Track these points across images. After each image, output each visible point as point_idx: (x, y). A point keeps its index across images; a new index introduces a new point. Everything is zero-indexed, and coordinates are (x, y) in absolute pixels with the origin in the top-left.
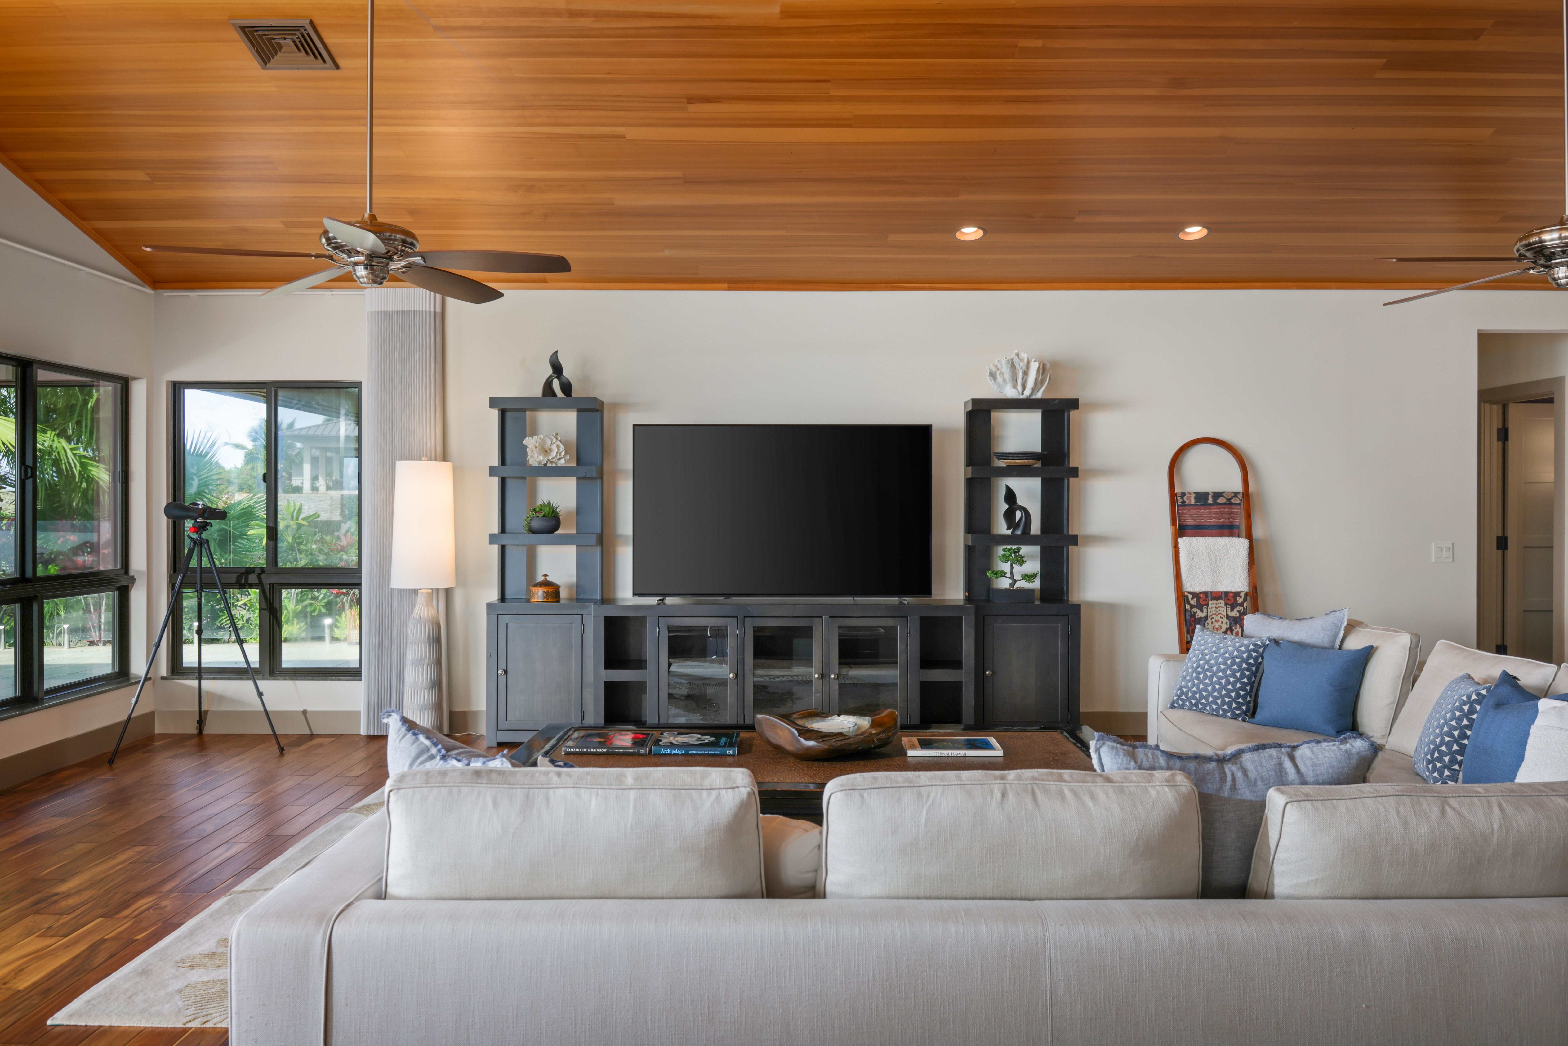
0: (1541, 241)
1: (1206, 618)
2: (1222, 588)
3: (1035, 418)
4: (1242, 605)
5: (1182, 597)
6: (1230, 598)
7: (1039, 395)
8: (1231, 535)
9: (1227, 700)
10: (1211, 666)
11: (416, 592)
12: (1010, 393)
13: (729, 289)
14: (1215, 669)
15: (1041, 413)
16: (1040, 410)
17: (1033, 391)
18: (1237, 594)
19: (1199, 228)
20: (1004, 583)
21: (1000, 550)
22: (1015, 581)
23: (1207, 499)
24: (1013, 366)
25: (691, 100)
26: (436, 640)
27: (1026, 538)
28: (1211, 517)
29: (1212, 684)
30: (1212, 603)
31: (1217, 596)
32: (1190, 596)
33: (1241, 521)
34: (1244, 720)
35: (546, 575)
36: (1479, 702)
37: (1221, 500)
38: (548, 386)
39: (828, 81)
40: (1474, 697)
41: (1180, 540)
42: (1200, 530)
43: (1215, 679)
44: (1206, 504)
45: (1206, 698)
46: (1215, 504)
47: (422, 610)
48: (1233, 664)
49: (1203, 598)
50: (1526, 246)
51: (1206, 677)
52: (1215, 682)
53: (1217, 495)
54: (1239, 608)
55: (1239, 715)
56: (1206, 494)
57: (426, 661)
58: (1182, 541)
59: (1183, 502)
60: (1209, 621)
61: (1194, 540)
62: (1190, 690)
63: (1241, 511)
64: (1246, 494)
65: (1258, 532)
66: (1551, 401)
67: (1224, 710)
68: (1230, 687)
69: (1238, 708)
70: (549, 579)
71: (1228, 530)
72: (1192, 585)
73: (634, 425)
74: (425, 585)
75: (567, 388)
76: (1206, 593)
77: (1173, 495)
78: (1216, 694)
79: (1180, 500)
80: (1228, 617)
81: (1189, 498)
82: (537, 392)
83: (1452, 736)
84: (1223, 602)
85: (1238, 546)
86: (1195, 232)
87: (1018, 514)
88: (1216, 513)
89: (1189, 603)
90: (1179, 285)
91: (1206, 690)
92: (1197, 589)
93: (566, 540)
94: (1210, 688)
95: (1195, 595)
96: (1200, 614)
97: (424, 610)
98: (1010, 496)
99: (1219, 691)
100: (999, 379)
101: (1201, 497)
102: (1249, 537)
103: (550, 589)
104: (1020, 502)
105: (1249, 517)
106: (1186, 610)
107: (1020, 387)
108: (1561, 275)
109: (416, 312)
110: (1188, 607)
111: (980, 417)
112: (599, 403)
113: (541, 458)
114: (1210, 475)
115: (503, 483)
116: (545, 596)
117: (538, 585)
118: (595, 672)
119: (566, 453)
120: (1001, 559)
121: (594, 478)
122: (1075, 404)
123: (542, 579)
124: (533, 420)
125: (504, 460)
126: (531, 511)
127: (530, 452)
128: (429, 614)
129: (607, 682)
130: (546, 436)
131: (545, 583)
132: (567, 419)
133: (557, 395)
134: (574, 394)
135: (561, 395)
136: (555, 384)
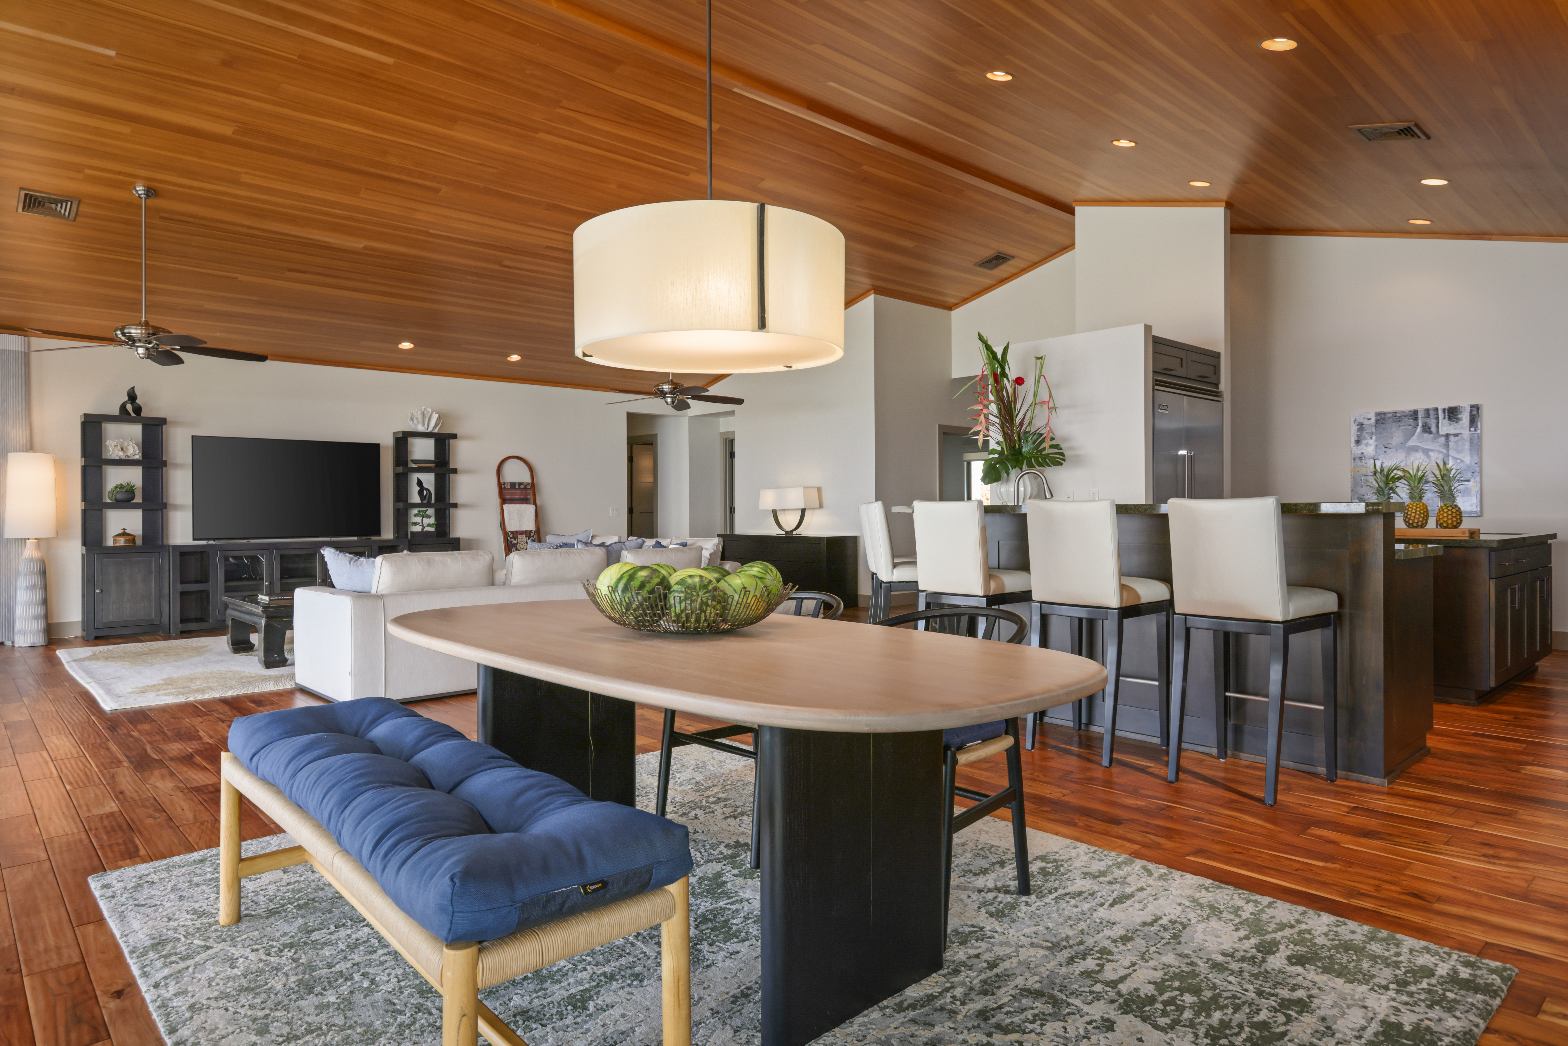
1: (517, 543)
2: (524, 529)
3: (430, 443)
4: (533, 536)
5: (506, 534)
6: (528, 534)
7: (436, 431)
8: (527, 503)
11: (24, 540)
12: (421, 428)
15: (434, 441)
16: (433, 438)
17: (434, 428)
18: (531, 531)
19: (517, 356)
20: (418, 529)
21: (415, 511)
22: (424, 527)
23: (515, 486)
24: (423, 414)
26: (43, 573)
27: (429, 505)
28: (517, 495)
30: (520, 536)
31: (522, 533)
32: (509, 534)
33: (531, 497)
35: (127, 529)
37: (522, 487)
38: (123, 407)
41: (503, 506)
42: (512, 501)
44: (515, 488)
46: (519, 488)
47: (30, 552)
49: (516, 534)
53: (520, 484)
54: (532, 538)
56: (515, 484)
57: (39, 586)
58: (506, 507)
59: (505, 487)
60: (518, 545)
61: (510, 506)
63: (531, 492)
64: (533, 483)
65: (538, 503)
66: (652, 444)
70: (129, 531)
71: (525, 501)
72: (510, 527)
73: (193, 437)
74: (32, 534)
75: (138, 410)
76: (516, 531)
77: (500, 484)
79: (503, 487)
80: (527, 543)
81: (508, 485)
82: (116, 412)
84: (524, 535)
85: (530, 509)
87: (425, 492)
88: (519, 493)
89: (509, 536)
92: (513, 530)
93: (136, 506)
95: (512, 532)
96: (514, 542)
97: (35, 552)
98: (420, 483)
100: (415, 421)
101: (513, 485)
102: (535, 504)
103: (131, 537)
104: (425, 486)
105: (534, 494)
106: (507, 540)
107: (426, 426)
109: (10, 351)
110: (508, 538)
111: (402, 441)
112: (163, 421)
113: (121, 454)
114: (516, 474)
115: (84, 469)
116: (125, 542)
117: (119, 535)
118: (172, 586)
119: (134, 451)
120: (416, 515)
121: (157, 468)
122: (455, 436)
123: (122, 531)
124: (110, 428)
125: (84, 454)
126: (116, 487)
127: (112, 450)
128: (36, 554)
129: (182, 594)
130: (124, 440)
131: (124, 534)
132: (135, 430)
133: (129, 414)
134: (143, 414)
135: (133, 414)
136: (129, 407)
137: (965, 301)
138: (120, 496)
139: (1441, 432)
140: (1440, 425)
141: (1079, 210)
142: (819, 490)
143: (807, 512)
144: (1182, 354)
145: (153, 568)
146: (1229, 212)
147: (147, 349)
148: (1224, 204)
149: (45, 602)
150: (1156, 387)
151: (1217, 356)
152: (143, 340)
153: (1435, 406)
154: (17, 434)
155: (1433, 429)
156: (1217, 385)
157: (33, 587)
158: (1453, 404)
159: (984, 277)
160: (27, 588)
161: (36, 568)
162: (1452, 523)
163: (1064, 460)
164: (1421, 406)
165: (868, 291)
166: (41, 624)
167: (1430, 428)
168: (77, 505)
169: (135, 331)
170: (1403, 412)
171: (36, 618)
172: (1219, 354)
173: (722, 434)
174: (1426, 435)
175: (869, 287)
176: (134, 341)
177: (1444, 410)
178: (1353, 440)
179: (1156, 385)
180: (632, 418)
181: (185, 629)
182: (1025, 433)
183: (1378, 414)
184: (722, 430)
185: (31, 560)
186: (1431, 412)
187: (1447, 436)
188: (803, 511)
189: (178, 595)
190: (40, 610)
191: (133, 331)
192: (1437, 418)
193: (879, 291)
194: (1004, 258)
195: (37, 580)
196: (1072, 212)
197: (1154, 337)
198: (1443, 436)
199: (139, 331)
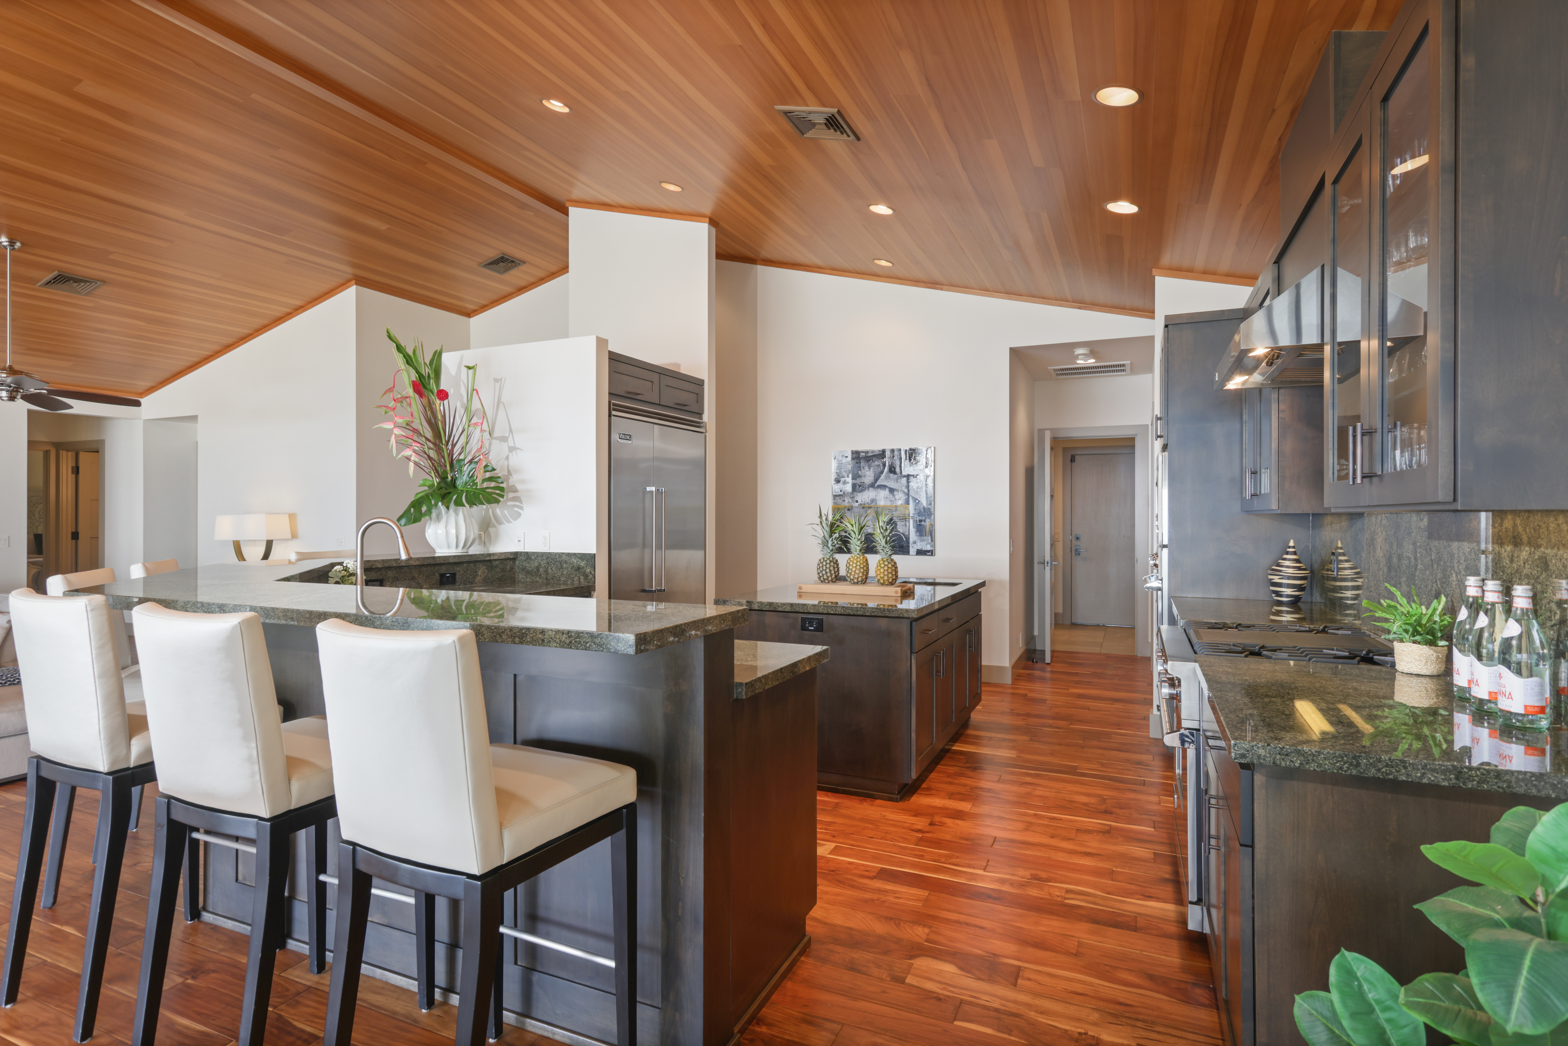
66: (98, 452)
137: (484, 308)
139: (904, 473)
140: (903, 465)
141: (572, 210)
142: (292, 517)
144: (655, 377)
146: (714, 230)
148: (707, 220)
150: (614, 413)
151: (700, 383)
153: (899, 447)
155: (898, 470)
156: (700, 414)
158: (913, 447)
159: (496, 282)
162: (888, 580)
163: (502, 496)
164: (888, 447)
165: (349, 281)
167: (895, 469)
170: (873, 452)
172: (703, 381)
174: (892, 475)
175: (350, 276)
177: (906, 451)
178: (833, 479)
179: (614, 410)
182: (459, 461)
183: (853, 452)
186: (896, 453)
187: (908, 476)
188: (270, 543)
192: (901, 459)
193: (362, 282)
194: (512, 262)
196: (566, 212)
197: (611, 353)
198: (904, 476)
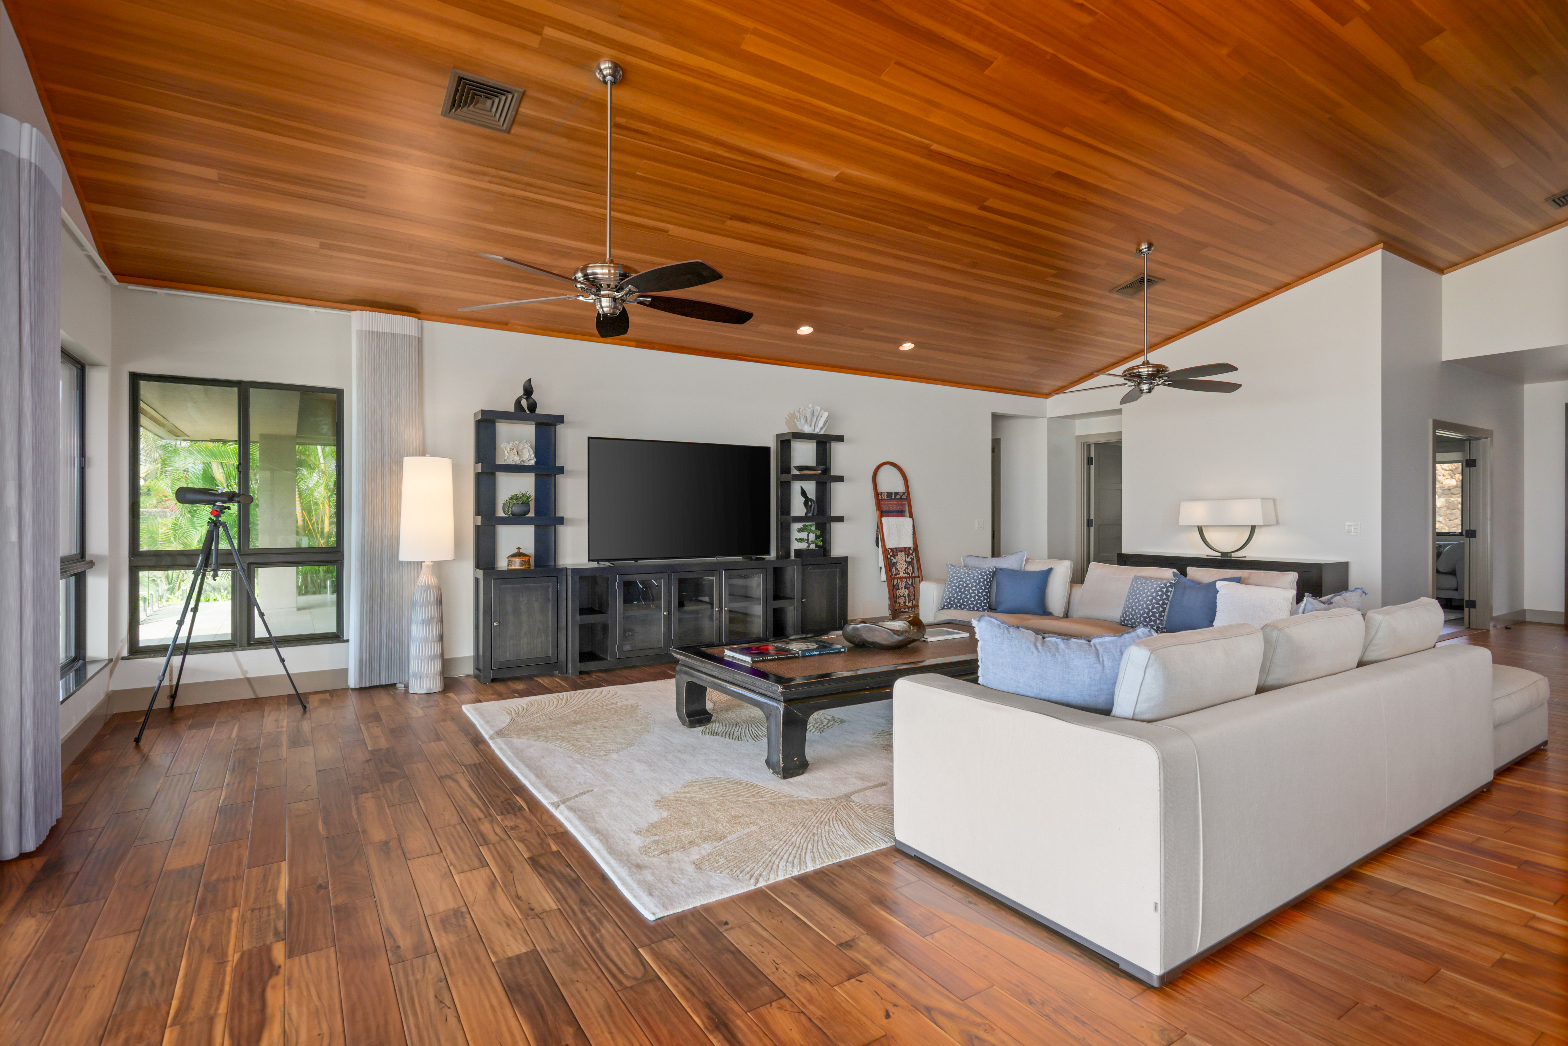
0: (1139, 372)
1: (897, 562)
2: (903, 545)
3: (813, 446)
4: (912, 554)
5: (885, 552)
6: (906, 551)
7: (822, 432)
8: (903, 516)
9: (979, 602)
10: (968, 584)
11: (419, 564)
12: (807, 429)
13: (637, 346)
14: (970, 586)
15: (815, 444)
16: (815, 441)
17: (821, 429)
18: (910, 548)
19: (910, 344)
20: (803, 546)
21: (798, 525)
22: (808, 544)
23: (892, 496)
24: (814, 413)
25: (734, 217)
26: (440, 603)
28: (894, 506)
29: (970, 594)
30: (899, 554)
31: (901, 550)
32: (890, 551)
33: (907, 508)
34: (988, 611)
35: (519, 548)
36: (1171, 587)
37: (898, 497)
38: (518, 403)
39: (820, 224)
40: (1168, 584)
41: (882, 519)
42: (888, 513)
43: (971, 591)
44: (891, 499)
45: (967, 602)
46: (895, 499)
47: (426, 578)
48: (980, 582)
49: (895, 552)
50: (1130, 374)
51: (965, 590)
52: (971, 593)
53: (896, 494)
54: (911, 556)
55: (986, 609)
56: (891, 493)
57: (436, 619)
58: (884, 519)
59: (882, 497)
60: (898, 564)
61: (890, 519)
62: (956, 598)
63: (906, 503)
64: (908, 494)
65: (914, 516)
67: (978, 607)
68: (980, 595)
69: (985, 606)
70: (521, 551)
71: (900, 513)
72: (890, 544)
73: (589, 438)
74: (428, 557)
75: (533, 407)
76: (896, 548)
77: (876, 494)
78: (972, 599)
79: (880, 496)
80: (906, 561)
81: (884, 495)
82: (510, 408)
83: (1159, 604)
84: (904, 553)
85: (907, 523)
86: (907, 346)
87: (808, 503)
88: (896, 504)
89: (889, 554)
90: (876, 374)
91: (967, 598)
92: (892, 546)
93: (528, 522)
94: (968, 596)
95: (892, 550)
96: (894, 561)
97: (431, 578)
98: (803, 493)
99: (974, 597)
100: (802, 421)
101: (889, 494)
102: (911, 516)
103: (524, 559)
104: (808, 496)
105: (910, 506)
106: (888, 558)
107: (813, 427)
108: (1144, 388)
110: (889, 556)
111: (785, 443)
112: (560, 419)
113: (517, 458)
114: (890, 482)
115: (478, 476)
116: (522, 565)
117: (514, 556)
118: (571, 618)
119: (529, 457)
120: (800, 530)
121: (549, 475)
122: (840, 439)
123: (516, 551)
124: (503, 429)
125: (479, 459)
126: (512, 499)
127: (506, 454)
128: (432, 580)
129: (581, 627)
130: (521, 442)
131: (519, 554)
132: (528, 430)
133: (525, 411)
134: (538, 411)
135: (528, 412)
136: (524, 403)
138: (516, 509)
143: (1257, 530)
145: (551, 596)
147: (615, 299)
149: (441, 638)
152: (613, 284)
154: (410, 435)
157: (428, 622)
160: (423, 621)
161: (432, 597)
165: (1374, 245)
166: (437, 666)
168: (470, 520)
169: (601, 271)
171: (432, 658)
173: (1078, 437)
175: (1376, 240)
176: (599, 288)
180: (997, 418)
181: (583, 669)
184: (1078, 433)
185: (428, 587)
188: (1253, 528)
189: (577, 628)
190: (436, 649)
191: (598, 271)
193: (1386, 244)
195: (433, 611)
199: (606, 271)
